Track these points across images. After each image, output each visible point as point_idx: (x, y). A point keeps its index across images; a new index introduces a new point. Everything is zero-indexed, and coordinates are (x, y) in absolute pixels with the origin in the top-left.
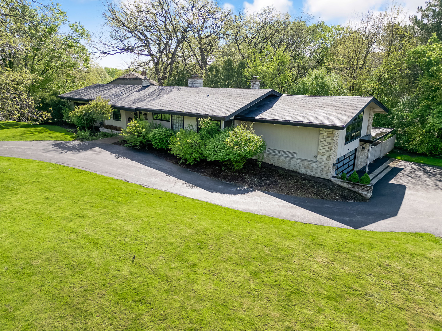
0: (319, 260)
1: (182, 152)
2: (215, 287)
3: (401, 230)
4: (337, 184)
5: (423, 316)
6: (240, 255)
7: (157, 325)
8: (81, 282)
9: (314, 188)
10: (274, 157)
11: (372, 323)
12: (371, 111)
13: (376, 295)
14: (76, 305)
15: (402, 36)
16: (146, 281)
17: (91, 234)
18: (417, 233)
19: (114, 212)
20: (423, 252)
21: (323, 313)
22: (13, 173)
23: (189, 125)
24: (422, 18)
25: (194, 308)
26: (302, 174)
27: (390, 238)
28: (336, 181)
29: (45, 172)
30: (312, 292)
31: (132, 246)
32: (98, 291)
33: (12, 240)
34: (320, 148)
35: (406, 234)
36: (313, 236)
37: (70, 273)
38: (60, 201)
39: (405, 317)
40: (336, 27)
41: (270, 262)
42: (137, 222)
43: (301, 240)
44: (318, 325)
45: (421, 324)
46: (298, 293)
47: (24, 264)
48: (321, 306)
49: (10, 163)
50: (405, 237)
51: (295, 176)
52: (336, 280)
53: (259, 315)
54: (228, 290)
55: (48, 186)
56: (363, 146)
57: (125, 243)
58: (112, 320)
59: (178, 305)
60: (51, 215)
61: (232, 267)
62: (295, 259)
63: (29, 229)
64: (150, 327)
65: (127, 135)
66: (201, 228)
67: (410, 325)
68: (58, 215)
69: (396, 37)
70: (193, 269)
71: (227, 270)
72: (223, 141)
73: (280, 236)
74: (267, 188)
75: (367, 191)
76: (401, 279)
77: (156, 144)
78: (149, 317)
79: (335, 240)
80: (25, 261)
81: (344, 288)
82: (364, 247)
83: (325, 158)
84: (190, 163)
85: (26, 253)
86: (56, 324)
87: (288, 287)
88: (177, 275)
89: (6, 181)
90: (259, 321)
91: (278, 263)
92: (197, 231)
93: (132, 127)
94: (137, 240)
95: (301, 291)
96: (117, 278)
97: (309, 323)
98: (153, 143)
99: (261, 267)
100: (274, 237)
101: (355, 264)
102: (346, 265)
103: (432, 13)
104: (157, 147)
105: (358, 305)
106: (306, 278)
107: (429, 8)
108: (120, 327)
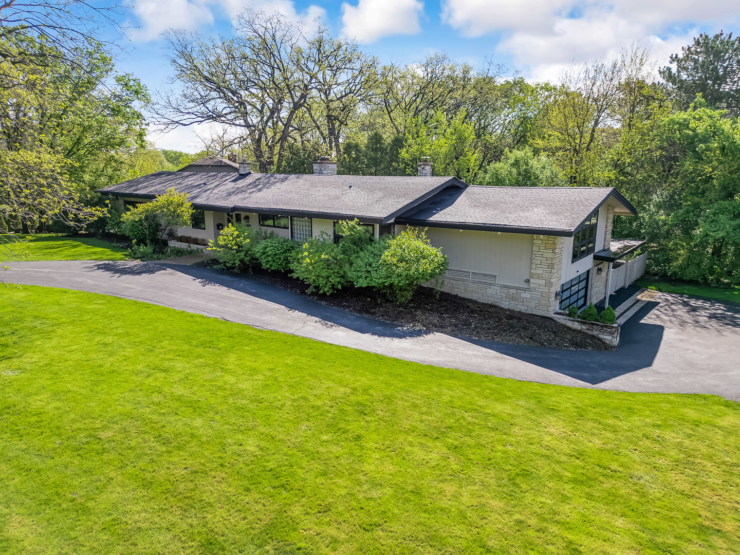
0: (552, 430)
1: (313, 274)
2: (397, 468)
3: (672, 391)
4: (564, 325)
5: (723, 505)
6: (427, 423)
7: (316, 520)
8: (184, 462)
9: (528, 329)
10: (459, 282)
11: (648, 515)
12: (609, 211)
13: (648, 478)
14: (184, 494)
15: (649, 99)
16: (287, 460)
17: (186, 394)
18: (697, 395)
19: (216, 363)
20: (711, 419)
21: (570, 502)
22: (38, 308)
23: (322, 232)
24: (679, 72)
25: (369, 496)
26: (506, 310)
27: (656, 401)
28: (561, 319)
29: (90, 307)
30: (549, 473)
31: (255, 411)
32: (213, 474)
33: (59, 404)
34: (533, 267)
35: (681, 395)
36: (537, 398)
37: (164, 449)
38: (124, 347)
39: (696, 507)
40: (543, 85)
41: (477, 433)
42: (256, 378)
43: (520, 403)
44: (565, 518)
45: (722, 516)
46: (527, 475)
47: (86, 437)
48: (566, 492)
49: (29, 293)
50: (679, 400)
51: (496, 313)
52: (583, 458)
53: (473, 506)
54: (417, 471)
55: (100, 326)
56: (600, 266)
57: (241, 406)
58: (244, 513)
59: (343, 492)
60: (115, 369)
61: (419, 440)
62: (516, 429)
63: (83, 388)
64: (305, 522)
65: (219, 249)
66: (360, 386)
67: (704, 517)
68: (125, 368)
69: (640, 100)
70: (358, 443)
71: (411, 444)
72: (381, 255)
73: (486, 397)
74: (453, 331)
75: (611, 334)
76: (681, 456)
77: (267, 264)
78: (301, 509)
79: (573, 402)
80: (86, 433)
81: (597, 469)
82: (618, 412)
83: (543, 282)
84: (324, 293)
85: (86, 421)
86: (157, 520)
87: (510, 467)
88: (334, 451)
89: (29, 319)
90: (473, 512)
91: (490, 434)
92: (355, 389)
93: (227, 236)
94: (262, 403)
95: (532, 473)
96: (239, 455)
97: (551, 516)
98: (263, 261)
99: (463, 439)
100: (477, 398)
101: (609, 435)
102: (596, 437)
103: (693, 64)
104: (268, 269)
105: (623, 491)
106: (536, 454)
107: (687, 56)
108: (259, 522)
